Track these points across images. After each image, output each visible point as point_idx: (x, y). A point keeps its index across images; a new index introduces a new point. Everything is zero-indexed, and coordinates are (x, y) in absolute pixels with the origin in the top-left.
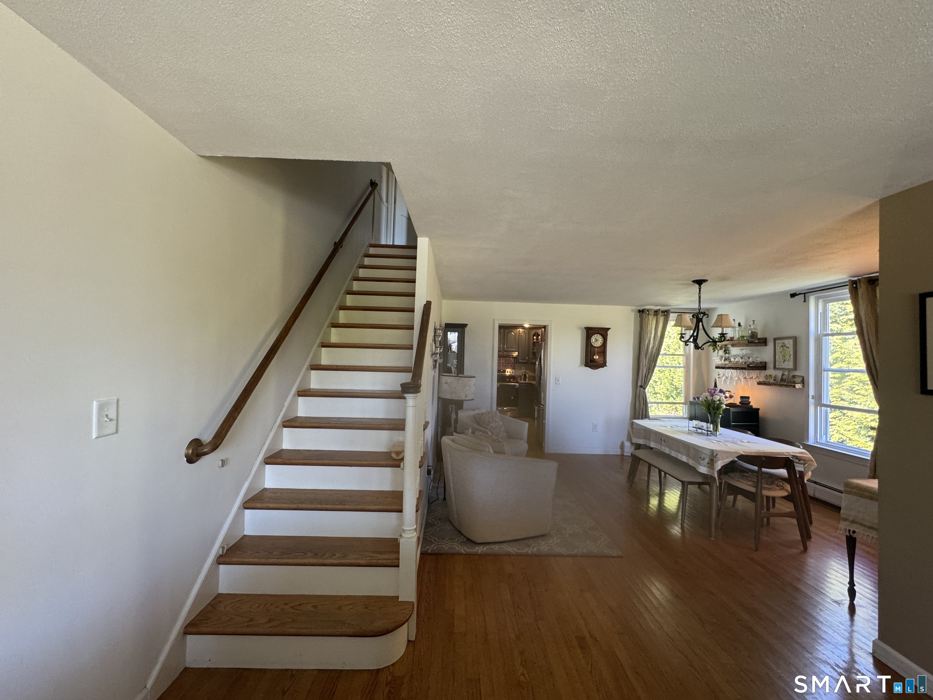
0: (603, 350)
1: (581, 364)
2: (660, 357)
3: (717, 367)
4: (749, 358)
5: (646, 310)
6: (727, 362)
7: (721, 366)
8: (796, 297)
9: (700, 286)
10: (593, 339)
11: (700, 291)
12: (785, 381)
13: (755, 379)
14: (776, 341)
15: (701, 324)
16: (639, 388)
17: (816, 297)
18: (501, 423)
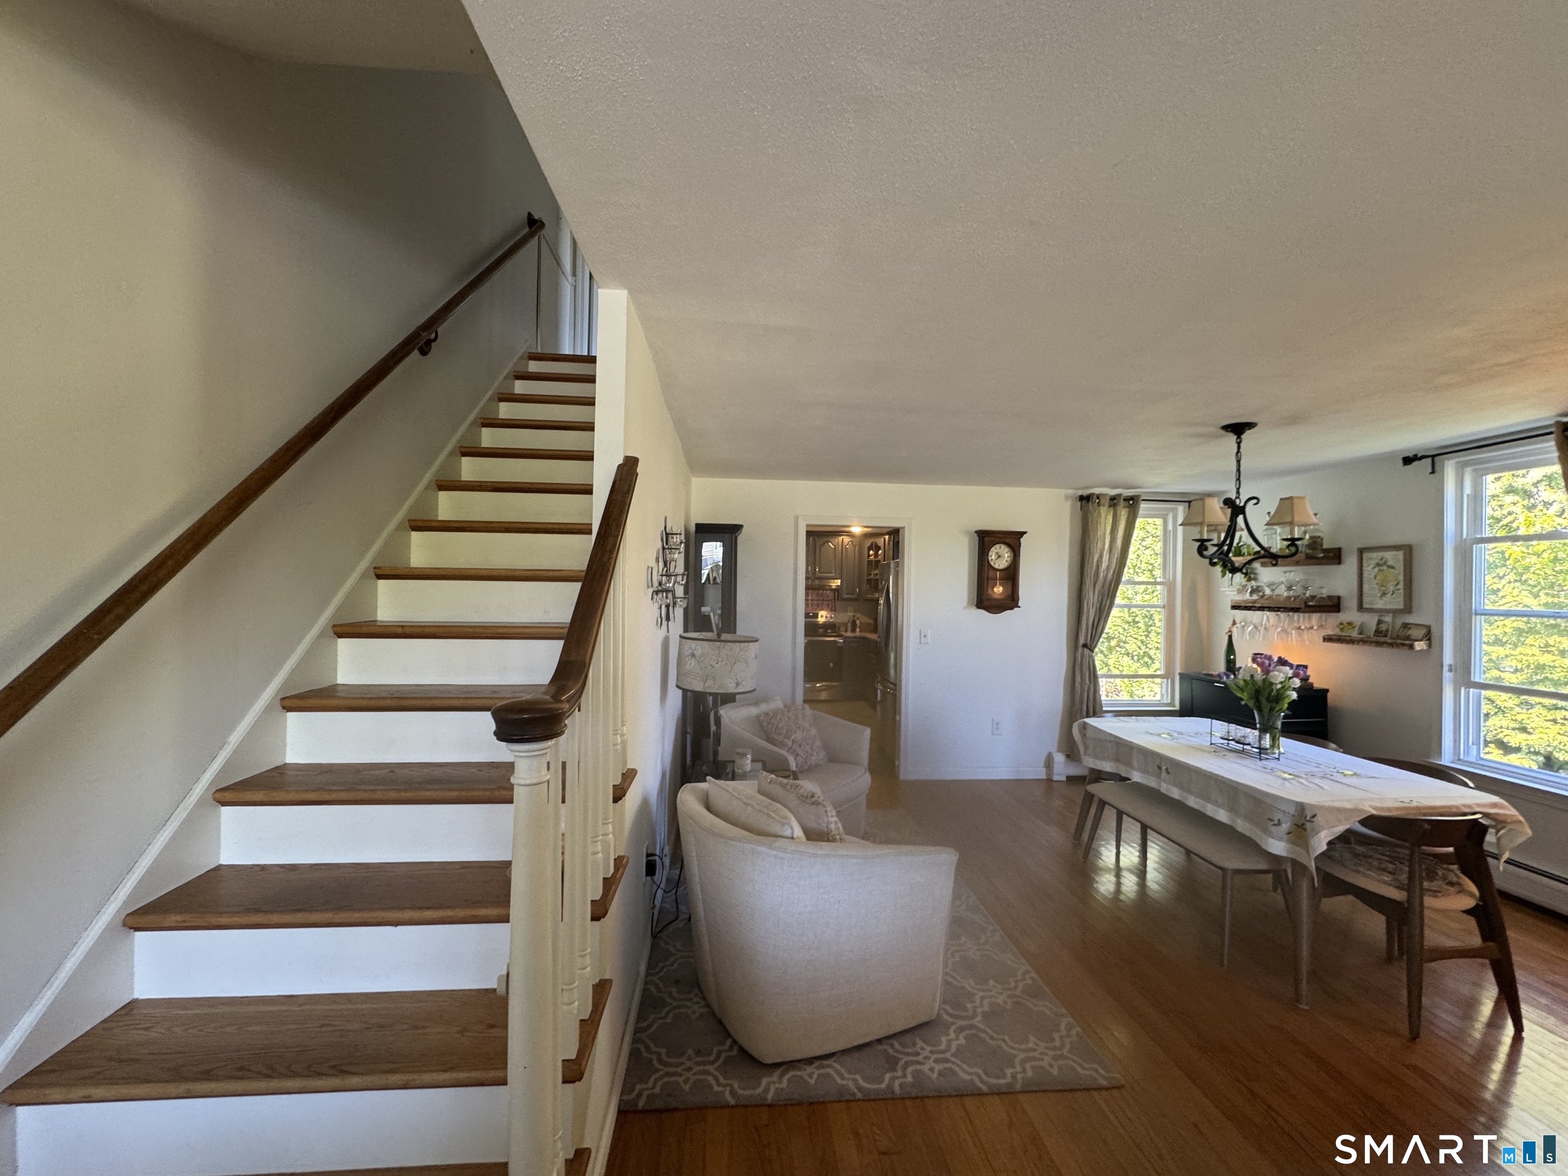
0: (1011, 575)
1: (969, 602)
2: (1121, 588)
3: (1234, 607)
4: (1306, 588)
5: (1095, 496)
6: (1255, 597)
7: (1243, 605)
8: (1416, 463)
9: (1239, 437)
10: (992, 555)
11: (1239, 447)
12: (1386, 636)
13: (1317, 630)
14: (1365, 555)
16: (1080, 649)
17: (1457, 463)
18: (814, 731)
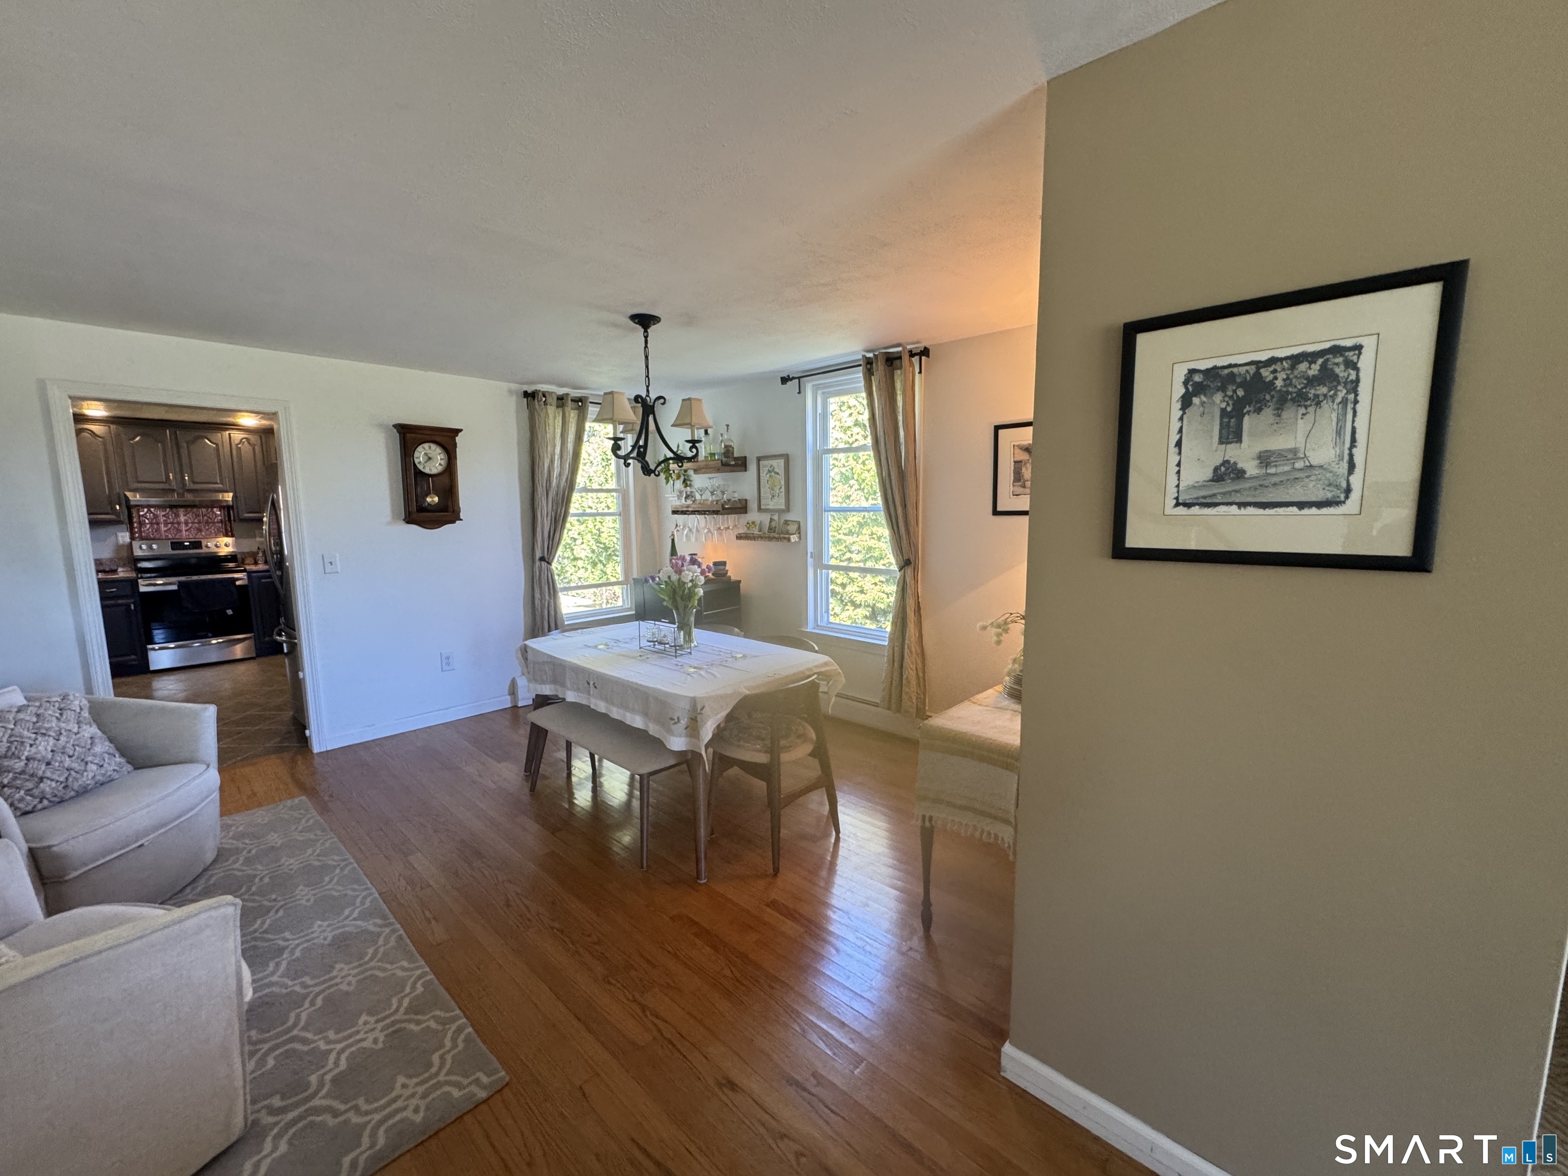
0: (448, 482)
1: (395, 517)
2: (576, 496)
3: (674, 512)
4: (723, 493)
5: (541, 394)
6: (689, 502)
7: (680, 509)
8: (789, 383)
9: (646, 331)
10: (419, 456)
11: (646, 342)
12: (774, 532)
13: (732, 529)
14: (761, 462)
15: (651, 418)
16: (538, 563)
17: (813, 386)
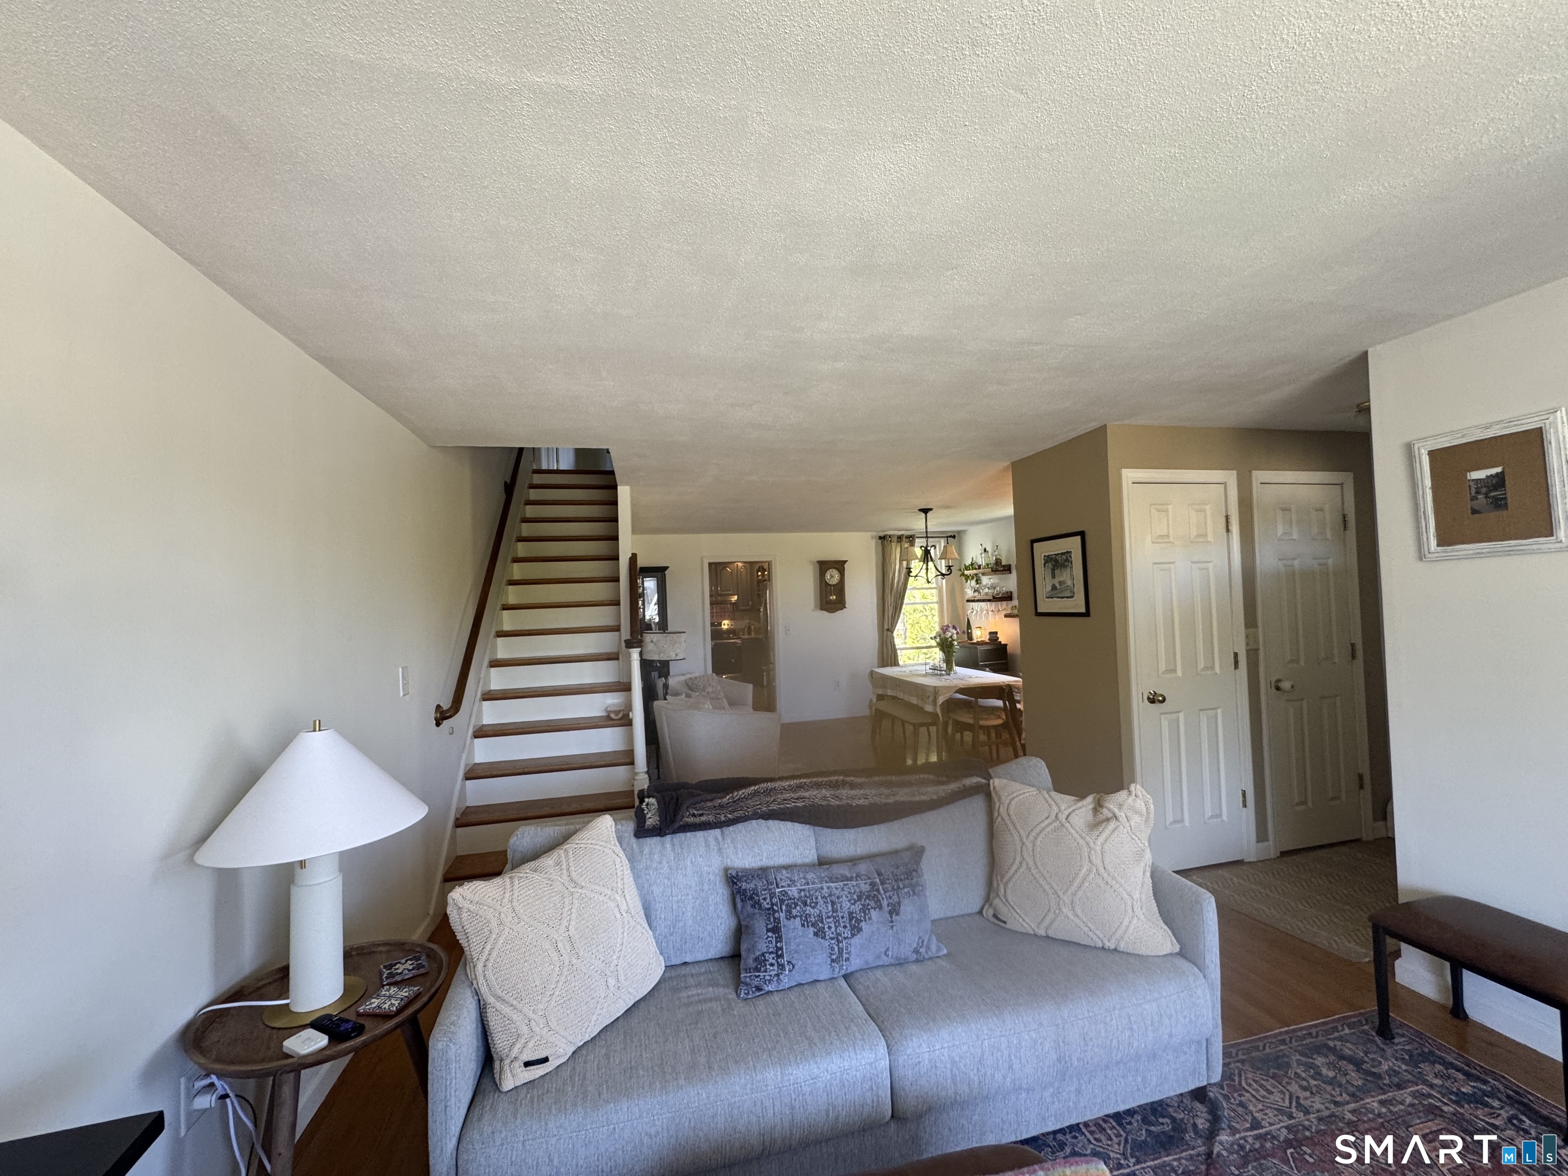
0: (840, 589)
1: (816, 606)
2: (908, 593)
3: (970, 600)
4: (997, 588)
5: (888, 536)
6: (978, 594)
7: (973, 599)
9: (926, 515)
10: (828, 576)
11: (926, 520)
13: (1001, 611)
15: (929, 556)
16: (885, 632)
18: (719, 688)
